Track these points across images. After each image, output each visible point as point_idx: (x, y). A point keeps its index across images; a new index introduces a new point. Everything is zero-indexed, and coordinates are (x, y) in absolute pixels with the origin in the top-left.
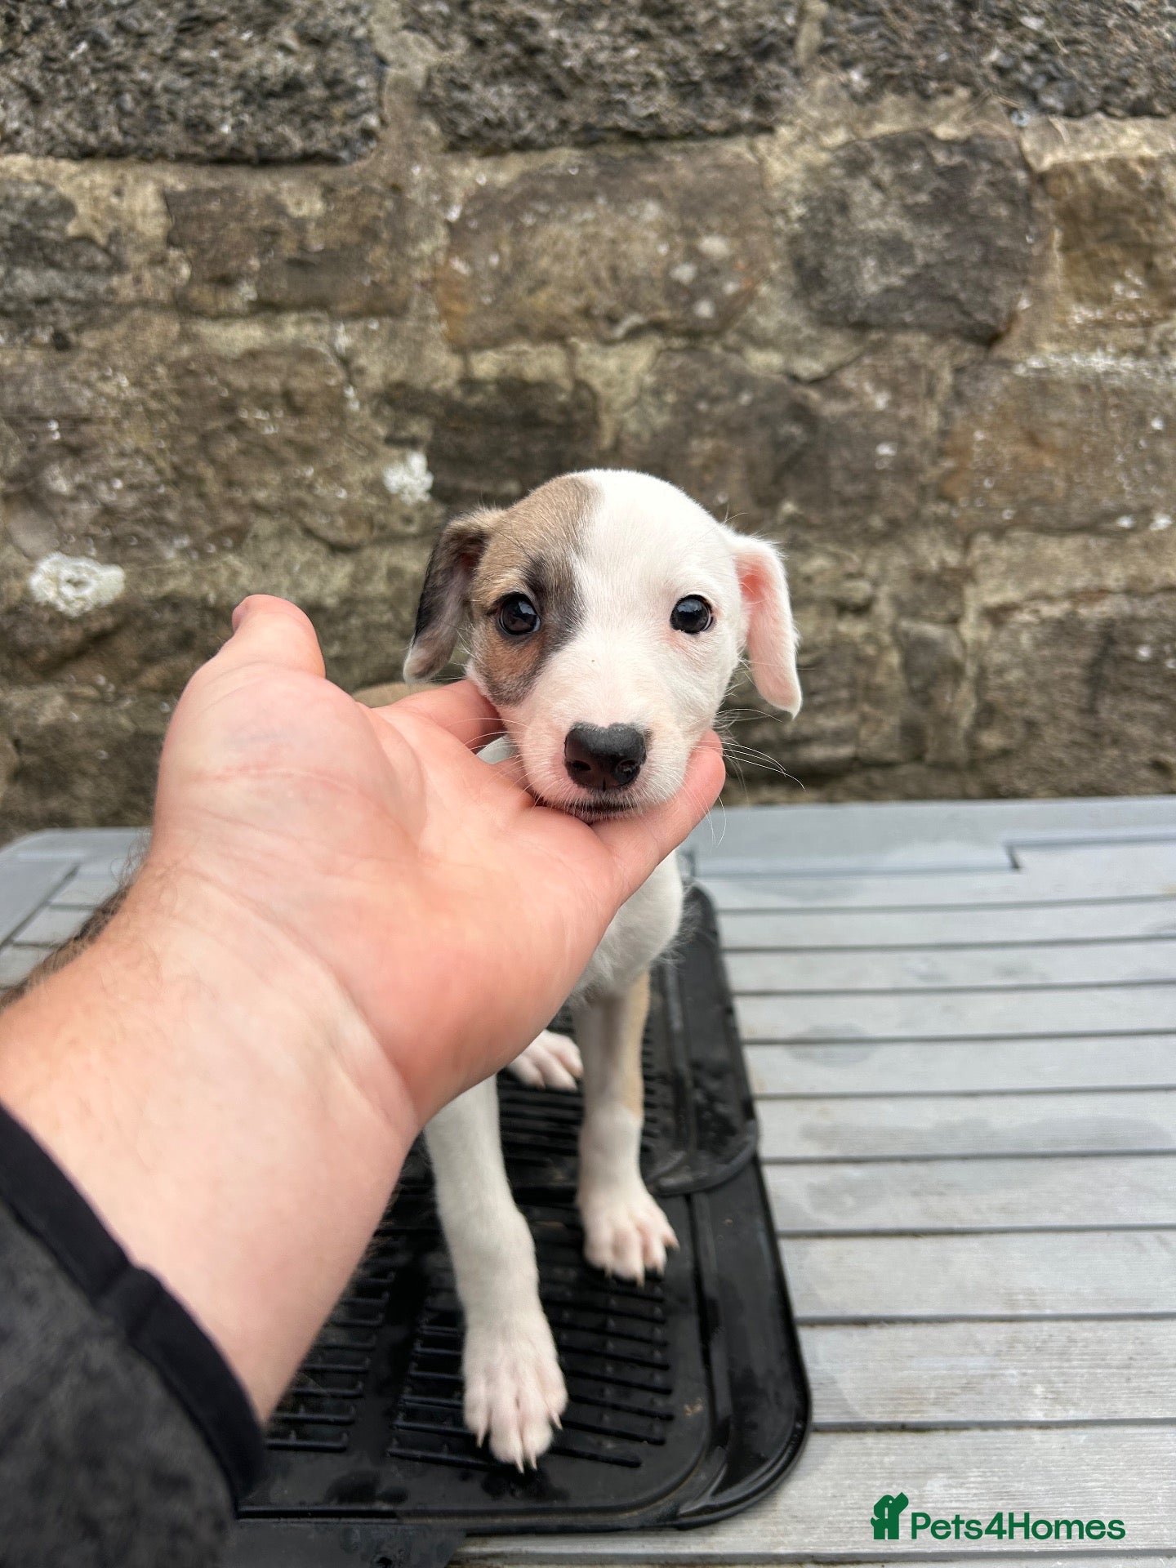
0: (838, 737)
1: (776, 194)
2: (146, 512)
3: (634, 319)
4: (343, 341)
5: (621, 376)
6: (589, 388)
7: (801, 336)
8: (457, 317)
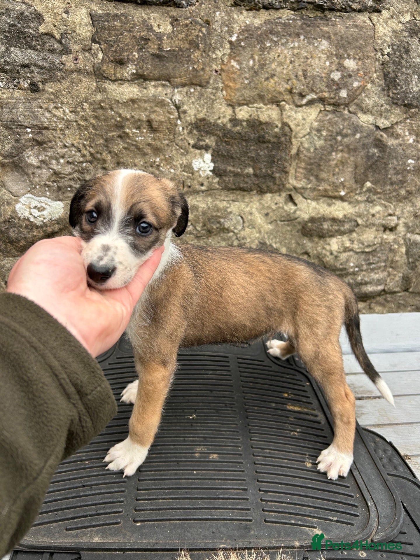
0: (379, 282)
1: (379, 42)
2: (76, 175)
3: (313, 96)
4: (177, 97)
5: (304, 122)
6: (289, 126)
7: (383, 108)
8: (231, 89)
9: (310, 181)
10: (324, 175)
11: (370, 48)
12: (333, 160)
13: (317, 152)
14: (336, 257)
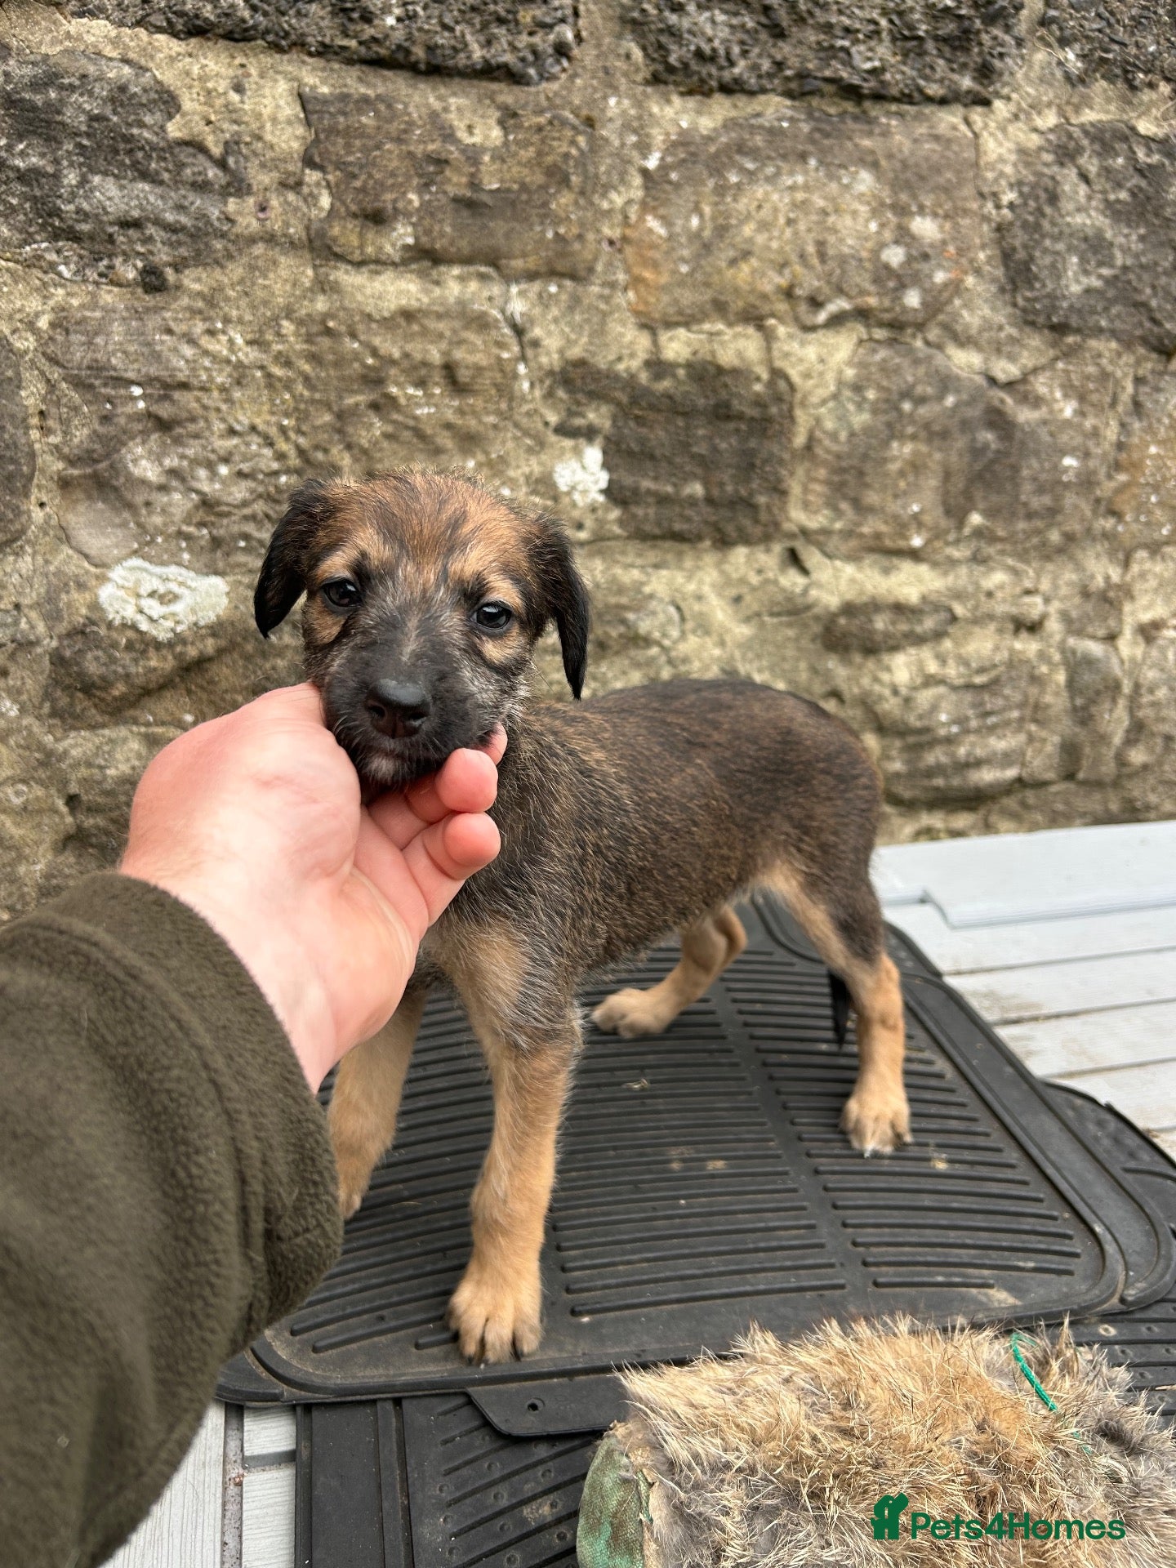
0: (1007, 759)
1: (990, 175)
2: (259, 507)
3: (841, 304)
4: (518, 307)
5: (820, 367)
6: (787, 378)
7: (1003, 335)
8: (647, 285)
9: (838, 513)
10: (872, 498)
11: (968, 191)
12: (894, 459)
13: (856, 440)
14: (907, 701)
